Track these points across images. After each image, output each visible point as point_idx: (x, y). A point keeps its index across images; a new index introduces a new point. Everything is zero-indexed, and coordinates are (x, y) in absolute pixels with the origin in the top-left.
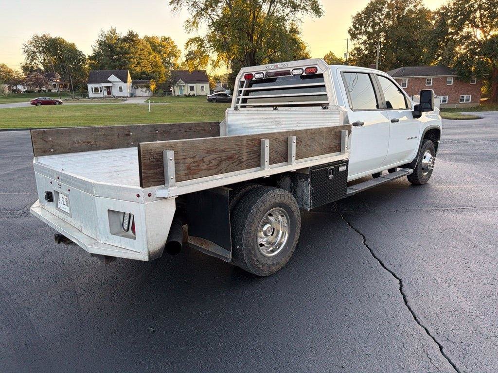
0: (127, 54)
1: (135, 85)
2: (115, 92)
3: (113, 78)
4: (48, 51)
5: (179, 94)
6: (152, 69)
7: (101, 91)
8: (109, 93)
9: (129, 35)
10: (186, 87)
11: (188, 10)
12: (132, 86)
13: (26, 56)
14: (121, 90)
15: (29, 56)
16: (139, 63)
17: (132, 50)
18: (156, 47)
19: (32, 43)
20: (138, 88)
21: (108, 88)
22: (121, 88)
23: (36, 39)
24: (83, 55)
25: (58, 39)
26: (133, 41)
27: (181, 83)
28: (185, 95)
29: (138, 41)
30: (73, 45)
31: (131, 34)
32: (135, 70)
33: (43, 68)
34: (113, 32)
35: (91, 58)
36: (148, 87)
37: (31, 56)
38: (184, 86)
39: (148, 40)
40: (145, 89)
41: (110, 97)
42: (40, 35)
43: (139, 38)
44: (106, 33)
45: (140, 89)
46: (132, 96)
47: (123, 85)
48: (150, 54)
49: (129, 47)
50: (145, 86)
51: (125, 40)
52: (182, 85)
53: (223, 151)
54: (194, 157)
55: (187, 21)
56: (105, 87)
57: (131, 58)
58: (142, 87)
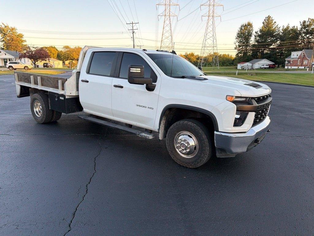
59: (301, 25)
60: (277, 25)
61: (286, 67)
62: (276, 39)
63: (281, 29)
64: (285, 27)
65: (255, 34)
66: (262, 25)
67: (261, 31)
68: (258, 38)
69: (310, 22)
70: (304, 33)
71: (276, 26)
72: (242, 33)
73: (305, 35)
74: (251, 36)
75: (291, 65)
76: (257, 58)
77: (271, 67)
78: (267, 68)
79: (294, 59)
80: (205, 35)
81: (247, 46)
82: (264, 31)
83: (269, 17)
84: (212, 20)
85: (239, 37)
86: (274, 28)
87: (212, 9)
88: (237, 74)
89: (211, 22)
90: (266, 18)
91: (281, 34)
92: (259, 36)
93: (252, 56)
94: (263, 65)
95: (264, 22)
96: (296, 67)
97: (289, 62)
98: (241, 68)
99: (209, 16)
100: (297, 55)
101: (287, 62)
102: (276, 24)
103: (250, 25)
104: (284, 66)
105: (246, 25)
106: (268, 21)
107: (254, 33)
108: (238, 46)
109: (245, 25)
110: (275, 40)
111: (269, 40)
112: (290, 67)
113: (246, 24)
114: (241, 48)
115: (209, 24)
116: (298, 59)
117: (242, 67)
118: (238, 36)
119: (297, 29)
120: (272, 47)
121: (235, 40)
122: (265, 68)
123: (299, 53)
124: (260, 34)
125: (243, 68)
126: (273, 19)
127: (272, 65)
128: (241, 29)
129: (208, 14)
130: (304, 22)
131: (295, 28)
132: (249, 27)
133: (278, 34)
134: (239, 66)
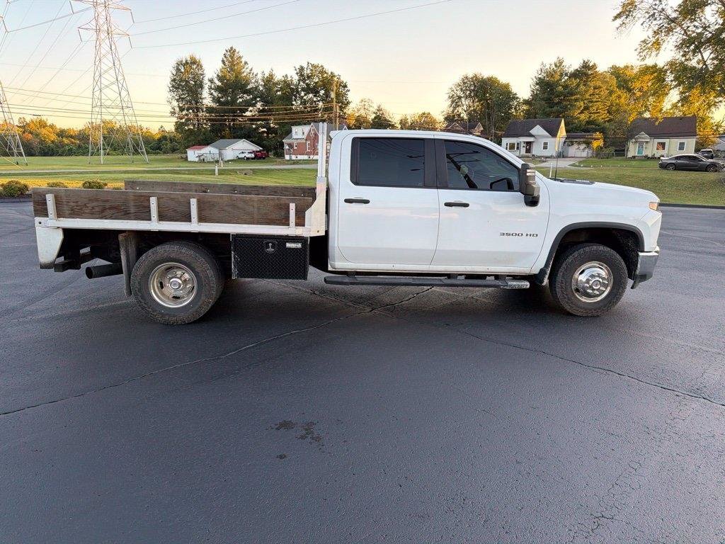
0: (572, 94)
1: (570, 141)
2: (537, 150)
3: (538, 130)
4: (476, 95)
5: (636, 155)
6: (608, 117)
7: (518, 148)
8: (528, 151)
9: (583, 67)
10: (650, 144)
11: (642, 24)
12: (565, 142)
13: (450, 103)
14: (545, 148)
15: (453, 102)
16: (586, 108)
17: (582, 87)
18: (626, 81)
19: (460, 85)
20: (572, 145)
21: (529, 144)
22: (546, 144)
23: (465, 80)
24: (517, 98)
25: (490, 79)
26: (586, 75)
27: (644, 137)
28: (646, 156)
29: (596, 75)
30: (507, 86)
31: (586, 66)
32: (578, 118)
33: (465, 117)
34: (559, 64)
35: (526, 102)
36: (588, 144)
37: (456, 101)
38: (647, 142)
39: (616, 72)
40: (583, 146)
41: (528, 157)
42: (470, 75)
43: (597, 70)
44: (548, 67)
45: (576, 146)
46: (561, 155)
47: (550, 140)
48: (611, 93)
49: (578, 85)
50: (584, 142)
51: (575, 75)
52: (643, 140)
53: (107, 201)
54: (77, 202)
55: (644, 41)
56: (524, 142)
57: (576, 100)
58: (579, 143)
59: (297, 73)
60: (250, 68)
61: (287, 157)
62: (255, 98)
63: (260, 77)
64: (267, 75)
65: (209, 83)
66: (221, 65)
67: (220, 78)
68: (215, 94)
69: (312, 70)
70: (303, 89)
71: (248, 70)
72: (181, 80)
73: (305, 95)
74: (201, 87)
75: (296, 153)
76: (223, 137)
77: (258, 157)
78: (252, 159)
79: (299, 141)
80: (96, 79)
81: (198, 109)
82: (228, 80)
83: (232, 51)
84: (107, 41)
85: (176, 88)
86: (245, 74)
87: (104, 13)
88: (217, 171)
89: (105, 47)
90: (227, 51)
91: (261, 88)
92: (218, 89)
93: (212, 131)
94: (243, 153)
95: (225, 59)
96: (306, 157)
97: (291, 146)
98: (197, 160)
99: (98, 31)
100: (303, 133)
101: (287, 147)
102: (250, 66)
103: (194, 62)
104: (282, 156)
105: (187, 63)
106: (232, 59)
107: (206, 81)
108: (177, 109)
109: (184, 62)
110: (252, 99)
111: (241, 100)
112: (294, 157)
113: (186, 61)
114: (184, 113)
115: (103, 52)
116: (306, 140)
117: (199, 156)
118: (173, 86)
119: (292, 80)
120: (248, 114)
121: (169, 95)
122: (248, 158)
123: (306, 129)
124: (219, 84)
125: (202, 158)
126: (241, 54)
127: (258, 152)
128: (178, 70)
129: (95, 25)
130: (302, 69)
131: (289, 79)
132: (194, 66)
133: (256, 87)
134: (192, 154)
